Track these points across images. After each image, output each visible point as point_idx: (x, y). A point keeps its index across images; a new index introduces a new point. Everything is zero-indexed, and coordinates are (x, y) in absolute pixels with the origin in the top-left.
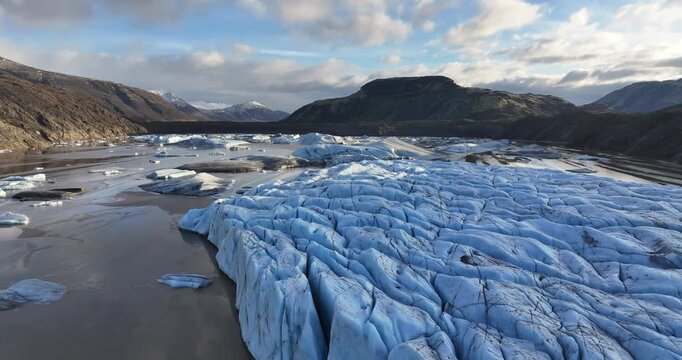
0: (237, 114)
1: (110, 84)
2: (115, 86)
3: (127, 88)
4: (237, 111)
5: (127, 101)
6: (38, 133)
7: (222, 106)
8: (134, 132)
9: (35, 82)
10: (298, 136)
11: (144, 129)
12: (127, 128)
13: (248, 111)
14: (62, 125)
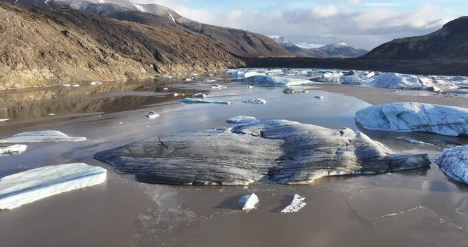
0: (328, 52)
1: (241, 31)
2: (244, 32)
3: (251, 33)
4: (328, 49)
5: (250, 43)
6: (152, 66)
7: (318, 46)
8: (234, 65)
9: (197, 31)
10: (373, 74)
11: (243, 64)
12: (229, 63)
13: (336, 49)
14: (172, 60)
